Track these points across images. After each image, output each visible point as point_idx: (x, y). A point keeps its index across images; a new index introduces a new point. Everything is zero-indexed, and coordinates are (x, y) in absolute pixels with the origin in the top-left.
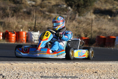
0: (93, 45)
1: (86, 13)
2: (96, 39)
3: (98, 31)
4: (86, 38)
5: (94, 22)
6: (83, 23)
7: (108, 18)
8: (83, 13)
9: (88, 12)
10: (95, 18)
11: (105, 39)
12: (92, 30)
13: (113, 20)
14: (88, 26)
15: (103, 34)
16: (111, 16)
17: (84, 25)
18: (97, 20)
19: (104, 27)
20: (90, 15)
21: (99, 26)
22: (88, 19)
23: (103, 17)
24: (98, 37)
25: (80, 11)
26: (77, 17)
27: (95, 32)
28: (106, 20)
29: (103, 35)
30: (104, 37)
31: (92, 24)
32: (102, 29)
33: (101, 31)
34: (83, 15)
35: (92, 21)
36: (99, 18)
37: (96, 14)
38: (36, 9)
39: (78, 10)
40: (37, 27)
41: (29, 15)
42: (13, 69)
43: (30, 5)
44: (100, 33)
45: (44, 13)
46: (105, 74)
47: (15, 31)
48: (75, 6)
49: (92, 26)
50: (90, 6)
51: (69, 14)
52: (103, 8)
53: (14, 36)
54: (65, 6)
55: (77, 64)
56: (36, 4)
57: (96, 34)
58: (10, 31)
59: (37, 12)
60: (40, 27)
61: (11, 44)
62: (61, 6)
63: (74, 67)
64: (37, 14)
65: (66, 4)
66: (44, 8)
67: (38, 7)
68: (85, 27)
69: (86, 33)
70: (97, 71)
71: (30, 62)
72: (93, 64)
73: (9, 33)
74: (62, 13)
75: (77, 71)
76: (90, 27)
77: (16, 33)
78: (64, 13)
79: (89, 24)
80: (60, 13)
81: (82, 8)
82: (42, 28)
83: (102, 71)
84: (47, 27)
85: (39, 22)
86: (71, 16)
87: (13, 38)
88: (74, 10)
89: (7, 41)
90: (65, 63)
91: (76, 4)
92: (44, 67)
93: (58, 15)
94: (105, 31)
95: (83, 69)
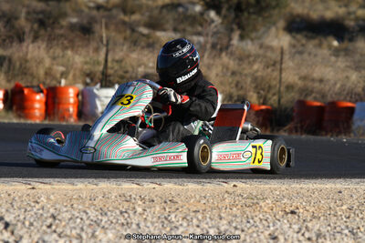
0: (285, 128)
1: (262, 29)
2: (292, 109)
3: (300, 83)
4: (263, 107)
5: (286, 57)
6: (254, 61)
7: (330, 47)
8: (255, 29)
9: (269, 28)
10: (292, 46)
11: (321, 109)
12: (280, 82)
13: (347, 52)
14: (270, 70)
15: (314, 95)
16: (340, 38)
17: (256, 67)
18: (298, 51)
19: (317, 73)
20: (277, 36)
21: (304, 71)
22: (270, 48)
23: (316, 41)
24: (302, 103)
25: (244, 22)
26: (235, 41)
27: (290, 87)
28: (325, 52)
29: (315, 99)
30: (318, 104)
31: (281, 63)
32: (313, 80)
33: (310, 84)
34: (253, 35)
35: (282, 53)
36: (303, 45)
37: (294, 34)
38: (110, 18)
39: (237, 21)
40: (110, 71)
41: (87, 36)
42: (38, 203)
43: (92, 5)
44: (306, 91)
45: (133, 30)
46: (322, 218)
47: (44, 83)
48: (229, 9)
49: (281, 70)
50: (274, 8)
51: (210, 34)
52: (315, 15)
53: (39, 101)
54: (198, 8)
55: (234, 186)
56: (107, 2)
57: (293, 94)
58: (29, 84)
59: (112, 27)
60: (121, 73)
61: (31, 124)
62: (187, 9)
63: (226, 195)
64: (113, 34)
65: (202, 3)
66: (133, 13)
67: (114, 12)
68: (259, 74)
69: (262, 92)
70: (298, 208)
71: (91, 180)
72: (284, 187)
73: (26, 91)
74: (189, 29)
75: (235, 209)
76: (276, 74)
77: (45, 91)
78: (195, 30)
79: (274, 65)
80: (184, 30)
81: (249, 13)
82: (128, 75)
83: (313, 209)
84: (143, 74)
85: (117, 58)
86: (216, 41)
87: (37, 105)
88: (226, 22)
89: (20, 117)
90: (199, 183)
91: (231, 2)
92: (133, 196)
93: (178, 36)
94: (322, 86)
95: (253, 201)
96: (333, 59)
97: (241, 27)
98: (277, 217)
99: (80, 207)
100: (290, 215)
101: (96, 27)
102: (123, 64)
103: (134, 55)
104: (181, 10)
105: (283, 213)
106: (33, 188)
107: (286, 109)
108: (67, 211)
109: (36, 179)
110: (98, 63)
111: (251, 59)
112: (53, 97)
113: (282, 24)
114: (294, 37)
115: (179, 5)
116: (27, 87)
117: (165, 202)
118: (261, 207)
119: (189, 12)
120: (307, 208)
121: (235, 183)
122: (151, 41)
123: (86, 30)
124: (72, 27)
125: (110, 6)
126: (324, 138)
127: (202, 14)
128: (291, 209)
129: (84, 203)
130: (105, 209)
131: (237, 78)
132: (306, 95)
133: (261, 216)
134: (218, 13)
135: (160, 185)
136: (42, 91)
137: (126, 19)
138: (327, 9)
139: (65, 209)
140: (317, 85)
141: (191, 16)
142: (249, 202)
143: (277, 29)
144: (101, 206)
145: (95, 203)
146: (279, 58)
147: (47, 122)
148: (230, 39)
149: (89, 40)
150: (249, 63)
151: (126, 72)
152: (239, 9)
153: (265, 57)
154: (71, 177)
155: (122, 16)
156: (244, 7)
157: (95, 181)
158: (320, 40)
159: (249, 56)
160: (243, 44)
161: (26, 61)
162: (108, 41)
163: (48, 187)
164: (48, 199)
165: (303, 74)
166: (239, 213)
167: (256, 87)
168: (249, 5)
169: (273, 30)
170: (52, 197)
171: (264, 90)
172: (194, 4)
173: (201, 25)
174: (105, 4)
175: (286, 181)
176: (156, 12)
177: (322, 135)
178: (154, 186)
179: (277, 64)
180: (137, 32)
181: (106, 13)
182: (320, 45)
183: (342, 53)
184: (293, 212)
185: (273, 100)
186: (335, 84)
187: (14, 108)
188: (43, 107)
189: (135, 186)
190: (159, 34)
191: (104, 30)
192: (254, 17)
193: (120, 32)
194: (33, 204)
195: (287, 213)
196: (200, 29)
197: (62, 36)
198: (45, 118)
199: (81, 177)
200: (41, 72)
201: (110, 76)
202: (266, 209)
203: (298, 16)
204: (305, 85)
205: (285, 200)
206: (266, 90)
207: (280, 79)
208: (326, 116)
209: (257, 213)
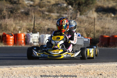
1: (88, 12)
2: (99, 39)
3: (101, 30)
5: (96, 20)
6: (85, 22)
8: (85, 11)
9: (90, 11)
10: (98, 17)
11: (109, 38)
12: (94, 30)
14: (90, 25)
15: (106, 33)
17: (86, 24)
18: (100, 18)
19: (107, 26)
20: (93, 14)
22: (90, 18)
23: (106, 15)
24: (102, 36)
25: (81, 9)
26: (78, 16)
27: (98, 31)
28: (109, 18)
30: (107, 36)
32: (106, 28)
34: (85, 13)
35: (95, 19)
36: (102, 16)
37: (99, 13)
38: (35, 9)
39: (79, 9)
40: (36, 28)
41: (27, 16)
42: (12, 74)
43: (28, 5)
44: (103, 32)
45: (43, 13)
46: (111, 76)
47: (13, 33)
48: (76, 5)
49: (94, 25)
50: (91, 4)
51: (70, 13)
52: (105, 6)
53: (12, 39)
54: (65, 5)
55: (80, 66)
56: (34, 4)
57: (99, 33)
58: (8, 33)
59: (36, 13)
60: (39, 28)
61: (9, 47)
62: (61, 5)
63: (77, 69)
64: (36, 15)
65: (66, 3)
66: (43, 7)
67: (36, 7)
68: (87, 27)
69: (88, 33)
70: (102, 73)
71: (31, 66)
72: (97, 66)
73: (7, 36)
74: (62, 12)
75: (81, 74)
76: (93, 27)
77: (13, 35)
78: (64, 13)
79: (92, 24)
80: (61, 13)
81: (83, 6)
82: (42, 29)
83: (107, 73)
84: (47, 28)
85: (38, 23)
86: (72, 16)
87: (11, 40)
88: (75, 9)
89: (5, 44)
90: (68, 65)
91: (76, 3)
92: (46, 71)
93: (58, 15)
94: (109, 30)
95: (87, 71)
96: (112, 21)
97: (80, 11)
98: (95, 76)
99: (27, 75)
100: (100, 75)
101: (30, 13)
102: (40, 25)
103: (44, 22)
104: (59, 6)
105: (97, 75)
106: (11, 69)
107: (97, 39)
108: (23, 77)
109: (12, 66)
110: (32, 25)
111: (84, 22)
112: (16, 37)
113: (94, 9)
114: (99, 14)
115: (59, 4)
116: (7, 34)
117: (57, 72)
118: (90, 73)
119: (62, 6)
120: (106, 73)
121: (80, 65)
122: (49, 17)
123: (27, 14)
124: (22, 13)
125: (35, 5)
126: (110, 48)
127: (67, 7)
128: (100, 73)
129: (29, 74)
130: (36, 76)
131: (79, 29)
132: (104, 34)
133: (90, 76)
134: (72, 6)
135: (54, 66)
136: (12, 35)
137: (41, 9)
138: (110, 3)
139: (22, 76)
140: (107, 30)
141: (62, 8)
142: (85, 71)
143: (92, 11)
144: (35, 74)
145: (32, 73)
146: (94, 21)
147: (14, 46)
148: (77, 15)
149: (28, 17)
150: (83, 23)
151: (41, 28)
152: (79, 4)
153: (89, 21)
154: (24, 65)
155: (39, 9)
156: (81, 4)
157: (32, 66)
159: (83, 21)
160: (81, 17)
161: (7, 25)
162: (34, 18)
163: (16, 68)
164: (16, 73)
165: (102, 26)
166: (82, 76)
167: (86, 32)
168: (82, 3)
170: (17, 72)
171: (89, 32)
172: (64, 3)
173: (66, 11)
174: (33, 5)
175: (98, 63)
176: (51, 7)
177: (110, 47)
178: (53, 67)
179: (93, 23)
180: (45, 14)
181: (33, 8)
182: (107, 16)
183: (115, 19)
184: (101, 74)
185: (92, 35)
187: (3, 41)
188: (13, 41)
189: (46, 67)
190: (52, 14)
191: (33, 13)
192: (85, 7)
193: (38, 14)
194: (11, 75)
195: (99, 75)
196: (66, 12)
197: (19, 16)
198: (14, 45)
199: (27, 65)
200: (12, 29)
201: (36, 29)
202: (91, 74)
203: (100, 6)
204: (103, 30)
205: (98, 70)
206: (90, 32)
207: (94, 28)
208: (111, 41)
209: (88, 75)
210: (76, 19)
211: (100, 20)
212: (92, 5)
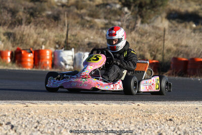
0: (168, 73)
1: (153, 18)
2: (171, 63)
3: (175, 48)
4: (154, 61)
5: (167, 33)
8: (149, 18)
9: (157, 17)
10: (170, 27)
11: (186, 62)
12: (163, 48)
13: (201, 30)
14: (157, 40)
15: (182, 55)
16: (197, 23)
17: (150, 39)
18: (173, 30)
19: (184, 43)
20: (162, 22)
21: (177, 41)
22: (157, 28)
23: (183, 24)
25: (144, 14)
26: (139, 24)
27: (169, 50)
28: (188, 30)
29: (183, 57)
30: (184, 59)
31: (164, 37)
32: (182, 46)
33: (179, 48)
34: (148, 21)
35: (165, 31)
36: (176, 27)
37: (171, 20)
38: (69, 11)
39: (140, 13)
40: (69, 41)
42: (29, 114)
43: (59, 4)
44: (178, 52)
45: (82, 18)
46: (187, 123)
47: (33, 48)
48: (135, 6)
49: (164, 40)
50: (160, 6)
51: (125, 20)
52: (183, 10)
53: (30, 58)
54: (118, 6)
55: (138, 105)
56: (68, 2)
57: (170, 54)
58: (25, 48)
59: (70, 17)
60: (75, 42)
61: (26, 71)
62: (112, 7)
63: (134, 110)
64: (71, 21)
65: (120, 3)
66: (82, 8)
67: (72, 8)
68: (151, 43)
69: (153, 53)
70: (173, 118)
71: (59, 102)
72: (166, 106)
73: (23, 52)
74: (113, 17)
75: (138, 118)
76: (161, 43)
77: (33, 52)
78: (116, 18)
79: (159, 38)
80: (110, 18)
81: (146, 9)
82: (79, 43)
83: (182, 118)
84: (87, 43)
85: (73, 33)
86: (128, 24)
87: (29, 60)
88: (133, 13)
89: (19, 66)
90: (118, 103)
91: (136, 3)
92: (82, 111)
93: (107, 21)
94: (187, 49)
95: (149, 114)
96: (193, 34)
97: (142, 16)
98: (162, 122)
99: (53, 117)
100: (169, 121)
101: (62, 17)
102: (77, 37)
103: (83, 32)
104: (108, 7)
105: (165, 120)
106: (27, 106)
107: (167, 63)
108: (46, 119)
109: (29, 101)
110: (63, 37)
111: (148, 34)
112: (38, 56)
113: (164, 15)
114: (171, 22)
115: (107, 4)
116: (24, 50)
117: (100, 114)
118: (153, 117)
119: (113, 9)
120: (179, 117)
121: (138, 103)
122: (92, 24)
123: (56, 18)
124: (48, 16)
125: (69, 5)
126: (188, 78)
127: (120, 9)
128: (170, 118)
129: (55, 114)
130: (67, 119)
131: (140, 45)
132: (178, 55)
133: (153, 122)
134: (129, 8)
135: (97, 104)
136: (31, 52)
137: (79, 12)
138: (190, 6)
139: (44, 118)
140: (183, 49)
142: (146, 114)
143: (162, 18)
144: (65, 116)
145: (61, 114)
146: (163, 34)
147: (34, 69)
148: (136, 23)
149: (58, 23)
150: (147, 36)
151: (78, 41)
152: (141, 6)
153: (156, 33)
154: (48, 100)
155: (76, 10)
156: (143, 5)
157: (61, 102)
158: (186, 24)
159: (146, 33)
160: (142, 26)
161: (23, 35)
162: (68, 25)
163: (35, 105)
164: (35, 112)
165: (176, 43)
166: (140, 120)
167: (150, 50)
168: (146, 4)
169: (160, 18)
170: (37, 111)
171: (154, 51)
172: (115, 3)
173: (120, 15)
174: (66, 4)
175: (167, 102)
176: (94, 8)
178: (94, 105)
179: (162, 37)
180: (85, 19)
181: (67, 9)
182: (186, 27)
183: (198, 31)
184: (170, 120)
185: (159, 57)
186: (194, 48)
187: (16, 61)
188: (32, 61)
189: (83, 105)
190: (97, 21)
191: (66, 18)
192: (149, 11)
193: (75, 19)
194: (27, 115)
195: (167, 121)
196: (119, 17)
197: (43, 21)
198: (33, 67)
199: (53, 100)
200: (32, 42)
201: (69, 44)
202: (156, 118)
203: (174, 10)
204: (177, 49)
205: (166, 113)
206: (156, 51)
207: (164, 45)
208: (189, 66)
209: (151, 120)
210: (135, 30)
211: (173, 33)
212: (161, 8)
